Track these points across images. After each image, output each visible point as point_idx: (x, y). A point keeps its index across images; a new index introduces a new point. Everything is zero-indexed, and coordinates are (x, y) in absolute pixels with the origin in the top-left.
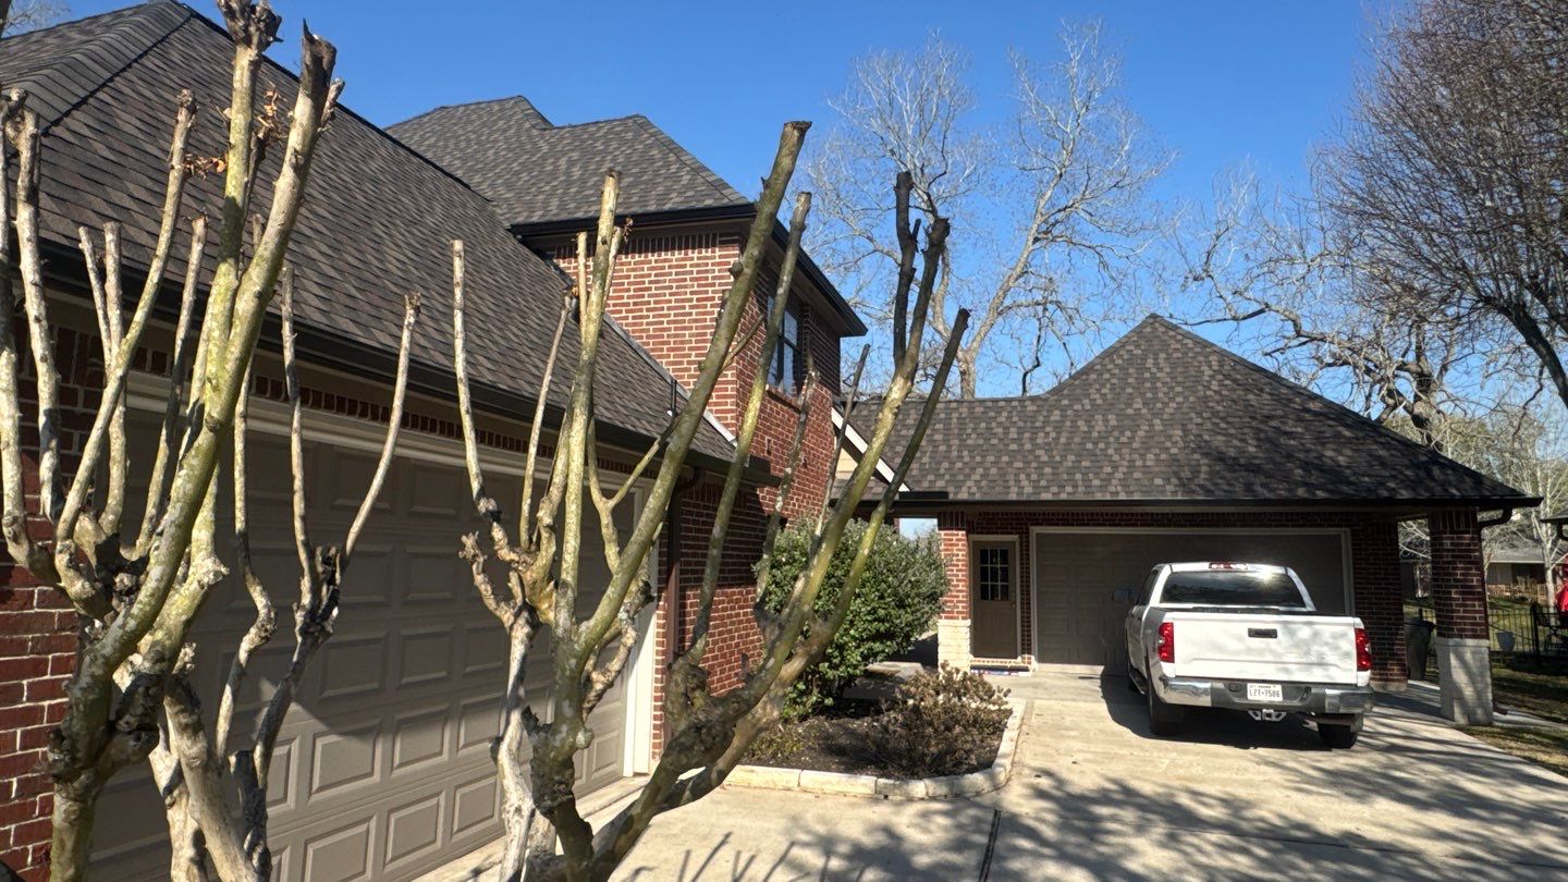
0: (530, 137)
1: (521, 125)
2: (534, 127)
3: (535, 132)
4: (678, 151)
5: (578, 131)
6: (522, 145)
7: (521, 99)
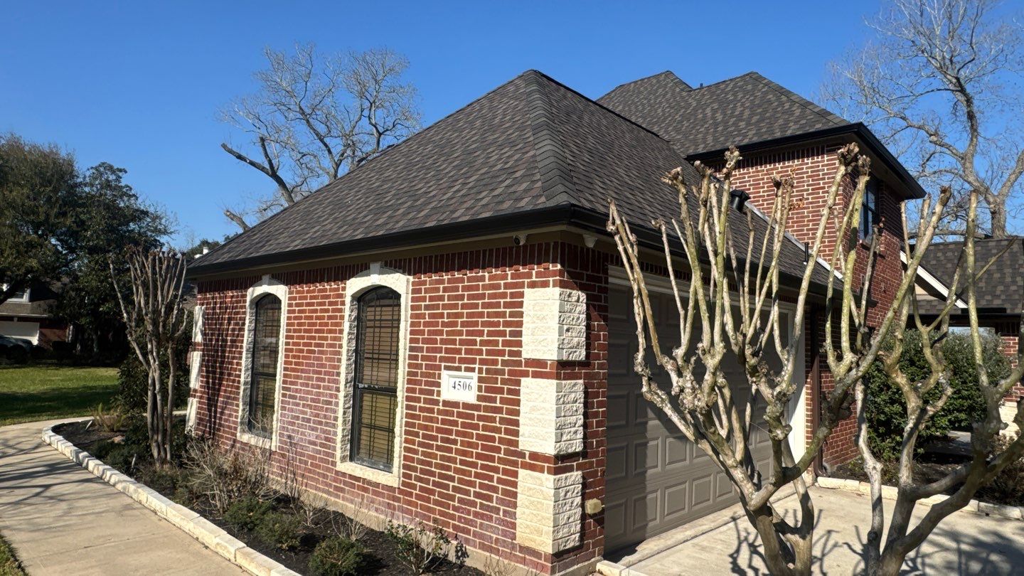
0: (682, 97)
1: (674, 91)
2: (682, 90)
3: (684, 94)
4: (787, 93)
5: (714, 89)
6: (678, 103)
7: (669, 73)
